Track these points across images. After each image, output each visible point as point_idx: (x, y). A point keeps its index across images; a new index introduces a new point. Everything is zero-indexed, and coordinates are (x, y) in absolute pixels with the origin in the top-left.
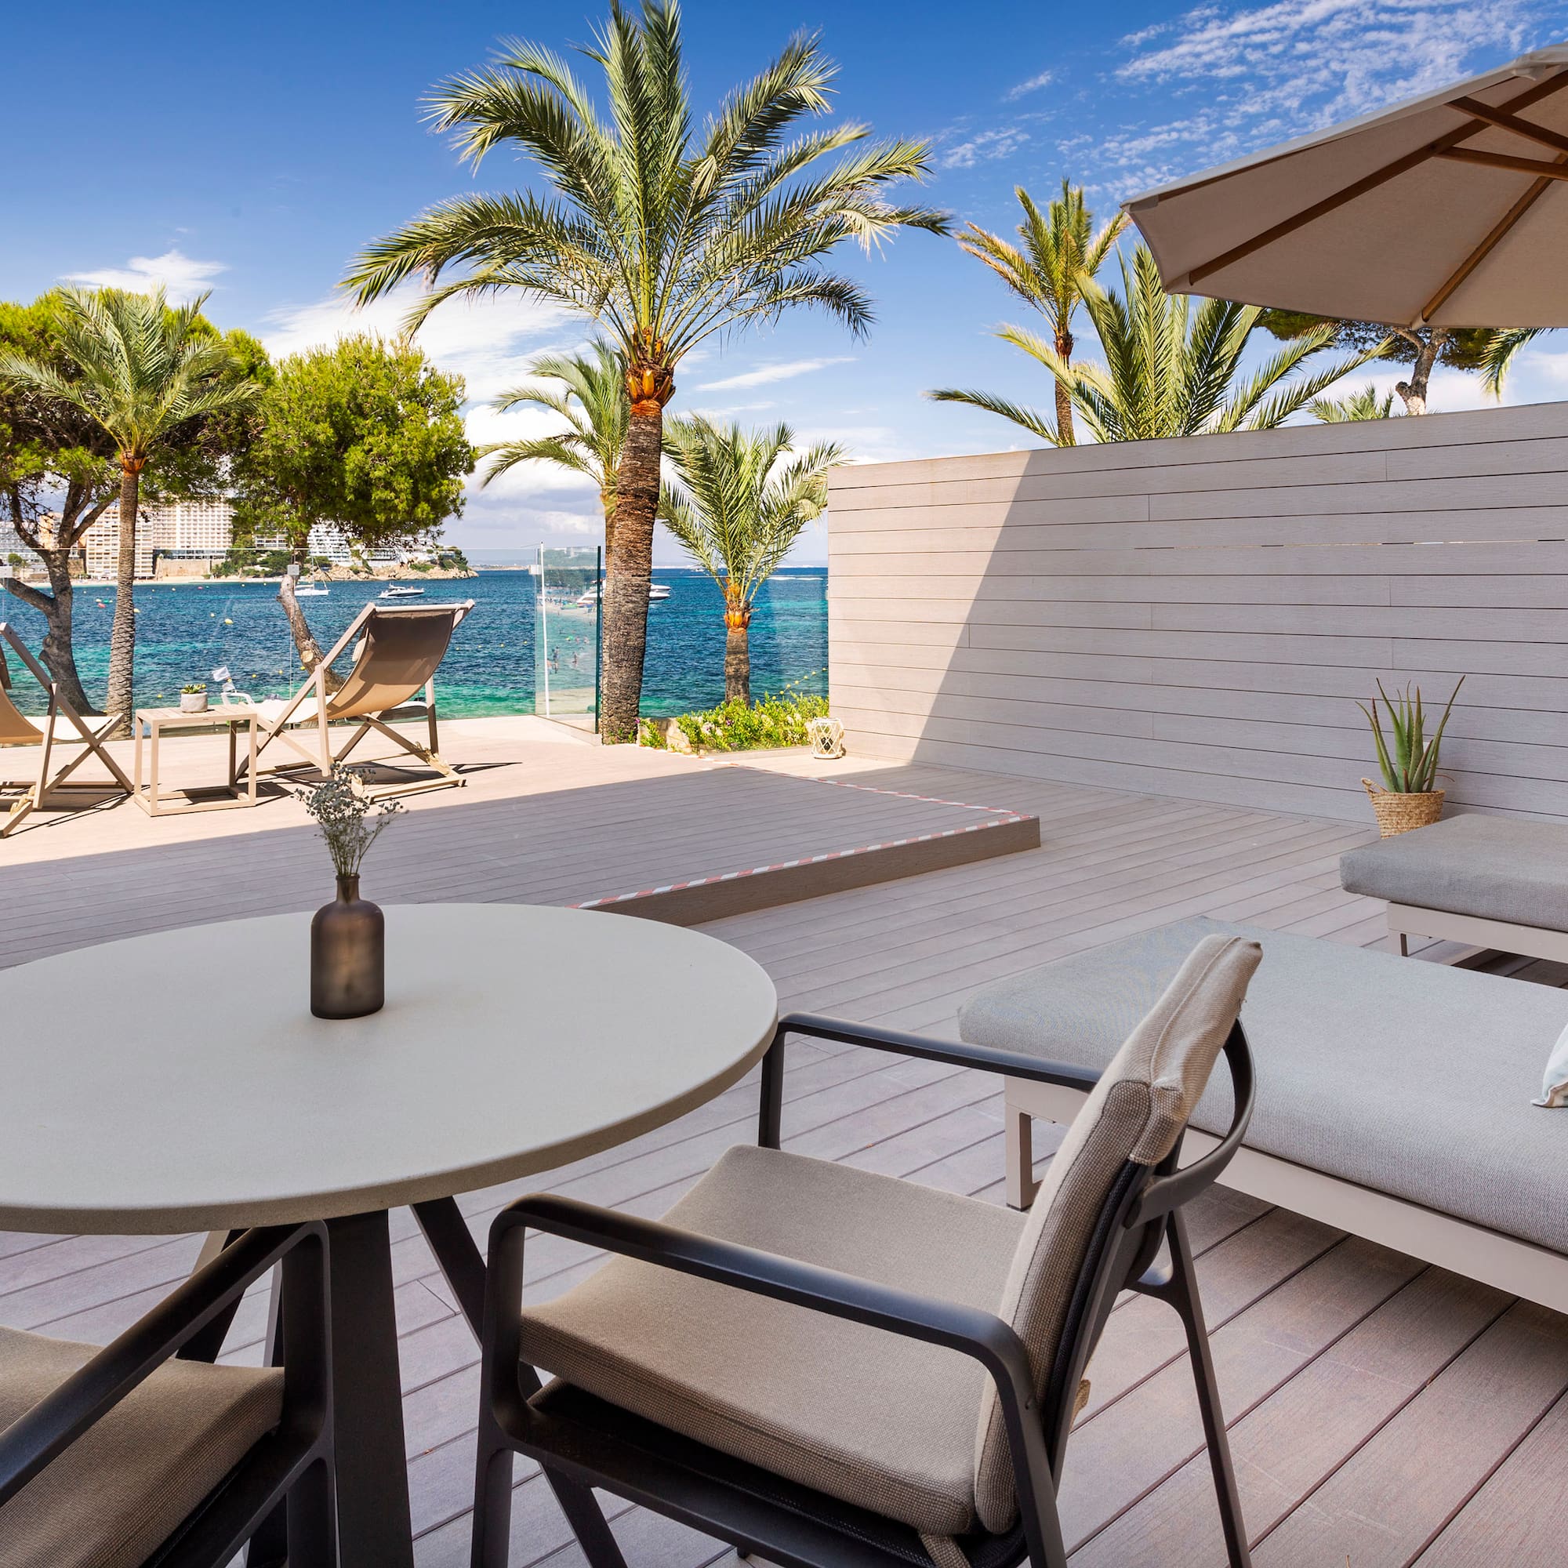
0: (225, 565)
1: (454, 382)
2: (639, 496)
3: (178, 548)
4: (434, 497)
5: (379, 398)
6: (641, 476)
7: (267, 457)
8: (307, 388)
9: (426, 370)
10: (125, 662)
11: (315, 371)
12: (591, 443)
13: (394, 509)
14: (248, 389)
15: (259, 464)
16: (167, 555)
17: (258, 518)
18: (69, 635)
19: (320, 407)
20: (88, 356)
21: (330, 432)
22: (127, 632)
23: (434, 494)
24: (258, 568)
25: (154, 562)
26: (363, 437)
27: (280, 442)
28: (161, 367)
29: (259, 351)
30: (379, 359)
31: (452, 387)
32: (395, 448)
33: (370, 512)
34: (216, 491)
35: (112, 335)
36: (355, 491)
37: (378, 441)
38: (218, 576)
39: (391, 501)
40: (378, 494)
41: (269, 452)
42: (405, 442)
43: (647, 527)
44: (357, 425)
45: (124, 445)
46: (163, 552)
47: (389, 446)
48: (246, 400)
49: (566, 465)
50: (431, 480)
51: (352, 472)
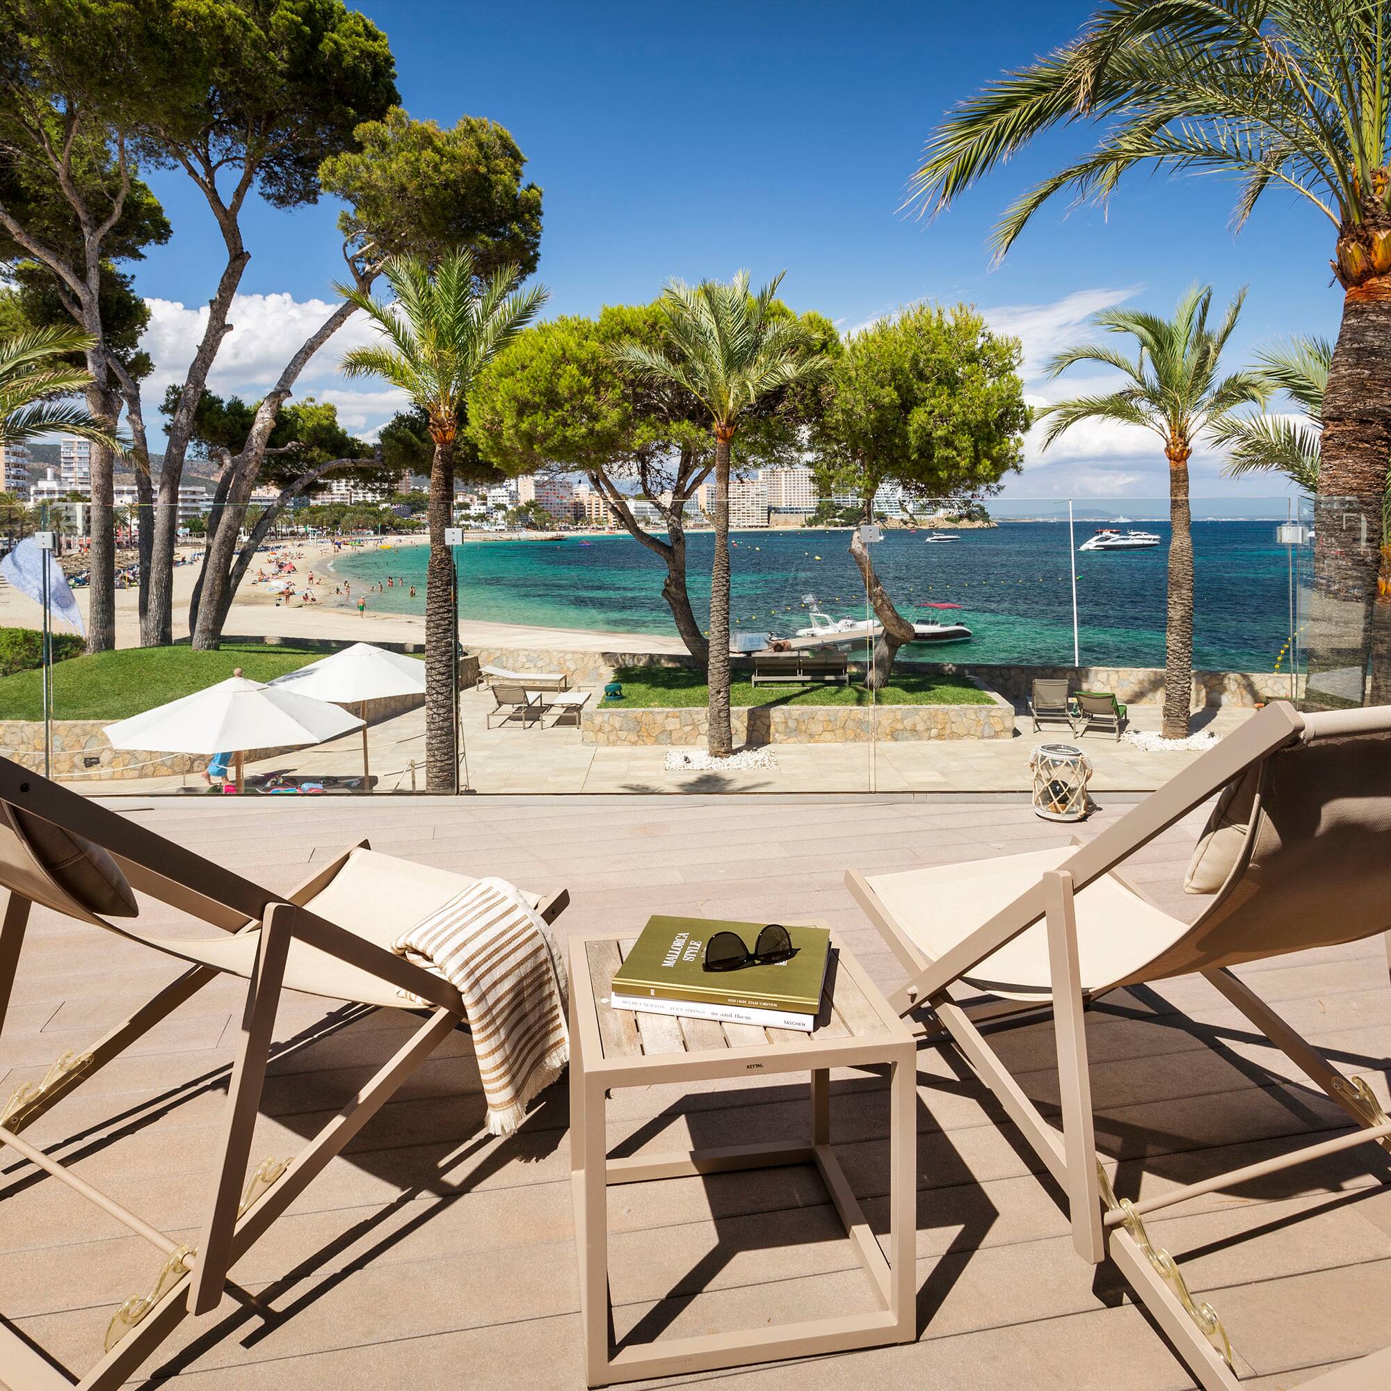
0: (815, 518)
1: (1010, 345)
2: (1367, 421)
3: (784, 506)
4: (995, 454)
5: (940, 361)
6: (1370, 391)
7: (837, 421)
8: (872, 355)
9: (983, 335)
10: (723, 603)
11: (878, 339)
12: (1154, 397)
13: (956, 466)
14: (819, 362)
15: (833, 429)
16: (777, 511)
17: (832, 477)
18: (683, 577)
19: (885, 372)
20: (687, 339)
21: (895, 395)
22: (723, 577)
23: (994, 452)
24: (837, 520)
25: (769, 516)
26: (924, 400)
27: (849, 407)
28: (746, 346)
29: (830, 329)
30: (940, 327)
31: (1009, 349)
32: (956, 408)
33: (933, 470)
34: (796, 455)
35: (707, 321)
36: (919, 449)
37: (940, 401)
38: (811, 526)
39: (953, 458)
40: (941, 452)
41: (840, 416)
42: (967, 402)
43: (1379, 467)
44: (919, 389)
45: (717, 416)
46: (774, 509)
47: (950, 407)
48: (819, 370)
49: (1126, 421)
50: (990, 439)
51: (915, 432)
